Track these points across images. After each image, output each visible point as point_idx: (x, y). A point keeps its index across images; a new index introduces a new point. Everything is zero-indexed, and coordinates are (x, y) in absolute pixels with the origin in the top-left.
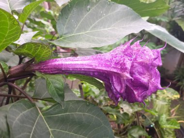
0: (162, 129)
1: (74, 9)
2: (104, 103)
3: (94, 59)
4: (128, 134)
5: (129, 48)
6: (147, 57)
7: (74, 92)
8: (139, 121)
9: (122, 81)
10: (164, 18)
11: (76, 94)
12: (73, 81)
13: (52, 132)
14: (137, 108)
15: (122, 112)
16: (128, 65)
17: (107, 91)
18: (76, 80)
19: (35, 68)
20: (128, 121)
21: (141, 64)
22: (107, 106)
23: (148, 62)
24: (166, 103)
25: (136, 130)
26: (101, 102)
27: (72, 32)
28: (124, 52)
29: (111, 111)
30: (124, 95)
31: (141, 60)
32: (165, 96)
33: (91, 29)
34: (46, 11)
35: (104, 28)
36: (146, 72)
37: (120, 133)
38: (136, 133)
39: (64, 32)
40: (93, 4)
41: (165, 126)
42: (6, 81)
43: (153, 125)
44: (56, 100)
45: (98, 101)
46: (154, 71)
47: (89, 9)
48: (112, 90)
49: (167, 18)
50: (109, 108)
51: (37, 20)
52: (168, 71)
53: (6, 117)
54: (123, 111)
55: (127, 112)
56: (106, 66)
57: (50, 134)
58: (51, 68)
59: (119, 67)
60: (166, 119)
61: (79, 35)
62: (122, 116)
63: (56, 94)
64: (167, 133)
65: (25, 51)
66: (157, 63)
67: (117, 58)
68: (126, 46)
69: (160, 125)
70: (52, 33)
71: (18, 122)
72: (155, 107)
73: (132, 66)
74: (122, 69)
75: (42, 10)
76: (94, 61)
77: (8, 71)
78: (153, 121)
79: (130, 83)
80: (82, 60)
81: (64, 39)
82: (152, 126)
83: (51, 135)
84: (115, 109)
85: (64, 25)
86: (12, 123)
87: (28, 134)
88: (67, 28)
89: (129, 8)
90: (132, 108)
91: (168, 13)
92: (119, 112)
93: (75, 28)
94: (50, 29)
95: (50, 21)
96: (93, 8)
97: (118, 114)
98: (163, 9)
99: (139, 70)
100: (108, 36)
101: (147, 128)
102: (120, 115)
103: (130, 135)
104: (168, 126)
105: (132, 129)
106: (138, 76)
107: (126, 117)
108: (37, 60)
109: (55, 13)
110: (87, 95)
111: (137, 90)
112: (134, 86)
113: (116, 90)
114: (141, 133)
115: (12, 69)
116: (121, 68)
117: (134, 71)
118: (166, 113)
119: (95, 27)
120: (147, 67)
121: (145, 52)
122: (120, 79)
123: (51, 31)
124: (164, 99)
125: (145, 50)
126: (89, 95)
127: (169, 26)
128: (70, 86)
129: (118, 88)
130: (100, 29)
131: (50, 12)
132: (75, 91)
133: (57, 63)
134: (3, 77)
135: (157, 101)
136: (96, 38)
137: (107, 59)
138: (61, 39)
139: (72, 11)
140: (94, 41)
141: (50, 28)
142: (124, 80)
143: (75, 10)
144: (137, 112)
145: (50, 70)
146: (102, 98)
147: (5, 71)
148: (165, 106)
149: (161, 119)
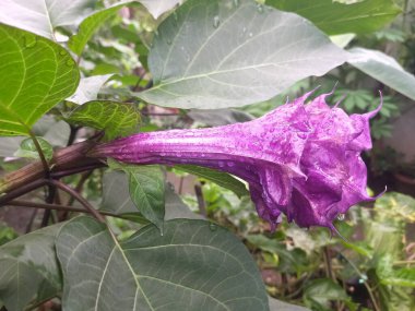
0: (385, 287)
1: (185, 23)
2: (249, 226)
3: (227, 134)
4: (305, 297)
5: (301, 110)
6: (340, 131)
7: (185, 202)
8: (329, 268)
9: (284, 180)
10: (393, 33)
11: (189, 205)
12: (182, 178)
13: (141, 281)
14: (325, 240)
15: (289, 247)
16: (298, 148)
17: (254, 200)
18: (188, 177)
19: (105, 152)
20: (304, 268)
21: (327, 145)
22: (258, 233)
23: (340, 142)
24: (394, 230)
25: (322, 288)
26: (243, 223)
27: (180, 73)
28: (291, 119)
29: (265, 245)
30: (291, 209)
31: (326, 138)
32: (393, 213)
33: (222, 68)
34: (124, 24)
35: (250, 63)
36: (336, 162)
37: (287, 293)
38: (323, 295)
39: (165, 74)
40: (227, 12)
41: (388, 280)
42: (48, 177)
43: (363, 279)
44: (147, 218)
45: (236, 222)
46: (354, 162)
47: (218, 23)
48: (263, 200)
49: (401, 33)
50: (261, 237)
51: (105, 43)
52: (403, 155)
53: (54, 248)
54: (292, 244)
55: (303, 248)
56: (252, 148)
57: (136, 286)
58: (138, 153)
59: (279, 153)
60: (391, 265)
61: (197, 79)
62: (291, 256)
63: (149, 206)
64: (395, 298)
65: (85, 116)
66: (361, 145)
67: (275, 133)
68: (295, 107)
69: (378, 279)
70: (137, 71)
71: (76, 259)
72: (369, 237)
73: (307, 150)
74: (286, 156)
75: (116, 22)
76: (226, 139)
77: (51, 158)
78: (362, 271)
79: (302, 186)
80: (201, 136)
81: (165, 87)
82: (361, 281)
83: (139, 287)
84: (274, 241)
85: (164, 57)
86: (66, 260)
87: (94, 282)
88: (171, 64)
89: (305, 20)
90: (314, 239)
91: (404, 21)
92: (284, 246)
93: (187, 65)
94: (134, 63)
95: (133, 45)
96: (227, 21)
97: (283, 251)
98: (385, 16)
99: (322, 158)
100: (258, 83)
101: (349, 285)
102: (286, 254)
103: (309, 299)
104: (397, 281)
105: (315, 284)
106: (319, 171)
107: (301, 259)
108: (110, 135)
109: (145, 26)
110: (213, 208)
111: (317, 199)
112: (310, 193)
113: (272, 199)
114: (335, 294)
115: (60, 154)
116: (283, 153)
117: (311, 160)
118: (392, 253)
119: (229, 62)
120: (339, 152)
121: (336, 120)
122: (280, 176)
123: (134, 67)
124: (390, 221)
125: (335, 116)
126: (218, 208)
127: (405, 53)
128: (177, 188)
129: (276, 196)
130: (241, 66)
131: (132, 26)
132: (188, 200)
133: (150, 142)
134: (42, 169)
135: (374, 224)
136: (231, 86)
137: (253, 133)
138: (158, 87)
139: (181, 29)
140: (226, 94)
141: (132, 61)
142: (288, 179)
143: (187, 26)
144: (325, 249)
145: (135, 156)
146: (246, 215)
147: (46, 157)
148: (393, 236)
149: (380, 264)
